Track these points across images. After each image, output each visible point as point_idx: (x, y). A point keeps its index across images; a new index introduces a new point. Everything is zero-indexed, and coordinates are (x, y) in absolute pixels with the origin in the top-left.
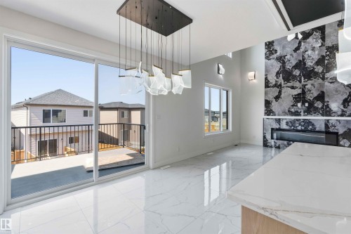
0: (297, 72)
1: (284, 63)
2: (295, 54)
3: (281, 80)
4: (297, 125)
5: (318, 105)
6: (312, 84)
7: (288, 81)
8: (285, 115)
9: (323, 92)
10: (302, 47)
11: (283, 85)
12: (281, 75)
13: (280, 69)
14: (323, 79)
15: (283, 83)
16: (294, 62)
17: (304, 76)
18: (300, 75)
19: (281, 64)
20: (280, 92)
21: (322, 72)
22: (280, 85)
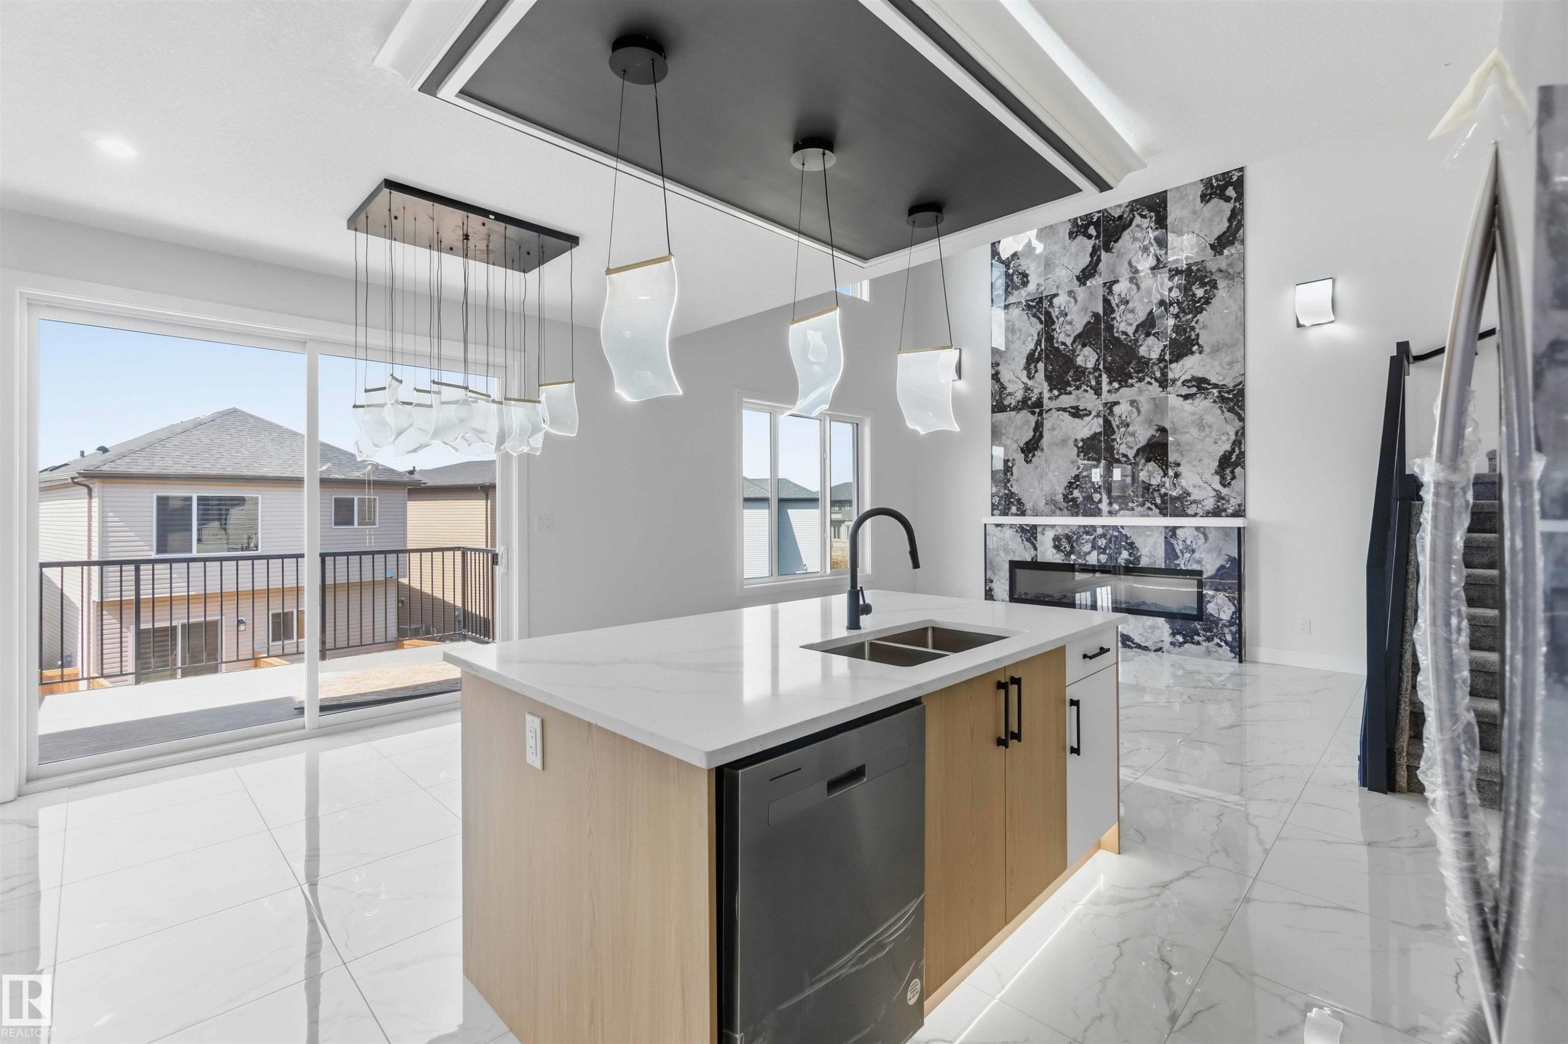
0: (1087, 358)
1: (1049, 322)
2: (1081, 292)
3: (1040, 385)
4: (1087, 548)
5: (1150, 475)
6: (1133, 403)
7: (1063, 391)
8: (1053, 514)
9: (1163, 430)
10: (1101, 267)
11: (1047, 404)
12: (1041, 366)
13: (1038, 343)
14: (1164, 383)
15: (1046, 395)
16: (1079, 321)
17: (1108, 370)
18: (1096, 369)
19: (1040, 327)
20: (1038, 427)
21: (1161, 359)
22: (1039, 403)
